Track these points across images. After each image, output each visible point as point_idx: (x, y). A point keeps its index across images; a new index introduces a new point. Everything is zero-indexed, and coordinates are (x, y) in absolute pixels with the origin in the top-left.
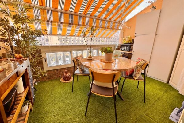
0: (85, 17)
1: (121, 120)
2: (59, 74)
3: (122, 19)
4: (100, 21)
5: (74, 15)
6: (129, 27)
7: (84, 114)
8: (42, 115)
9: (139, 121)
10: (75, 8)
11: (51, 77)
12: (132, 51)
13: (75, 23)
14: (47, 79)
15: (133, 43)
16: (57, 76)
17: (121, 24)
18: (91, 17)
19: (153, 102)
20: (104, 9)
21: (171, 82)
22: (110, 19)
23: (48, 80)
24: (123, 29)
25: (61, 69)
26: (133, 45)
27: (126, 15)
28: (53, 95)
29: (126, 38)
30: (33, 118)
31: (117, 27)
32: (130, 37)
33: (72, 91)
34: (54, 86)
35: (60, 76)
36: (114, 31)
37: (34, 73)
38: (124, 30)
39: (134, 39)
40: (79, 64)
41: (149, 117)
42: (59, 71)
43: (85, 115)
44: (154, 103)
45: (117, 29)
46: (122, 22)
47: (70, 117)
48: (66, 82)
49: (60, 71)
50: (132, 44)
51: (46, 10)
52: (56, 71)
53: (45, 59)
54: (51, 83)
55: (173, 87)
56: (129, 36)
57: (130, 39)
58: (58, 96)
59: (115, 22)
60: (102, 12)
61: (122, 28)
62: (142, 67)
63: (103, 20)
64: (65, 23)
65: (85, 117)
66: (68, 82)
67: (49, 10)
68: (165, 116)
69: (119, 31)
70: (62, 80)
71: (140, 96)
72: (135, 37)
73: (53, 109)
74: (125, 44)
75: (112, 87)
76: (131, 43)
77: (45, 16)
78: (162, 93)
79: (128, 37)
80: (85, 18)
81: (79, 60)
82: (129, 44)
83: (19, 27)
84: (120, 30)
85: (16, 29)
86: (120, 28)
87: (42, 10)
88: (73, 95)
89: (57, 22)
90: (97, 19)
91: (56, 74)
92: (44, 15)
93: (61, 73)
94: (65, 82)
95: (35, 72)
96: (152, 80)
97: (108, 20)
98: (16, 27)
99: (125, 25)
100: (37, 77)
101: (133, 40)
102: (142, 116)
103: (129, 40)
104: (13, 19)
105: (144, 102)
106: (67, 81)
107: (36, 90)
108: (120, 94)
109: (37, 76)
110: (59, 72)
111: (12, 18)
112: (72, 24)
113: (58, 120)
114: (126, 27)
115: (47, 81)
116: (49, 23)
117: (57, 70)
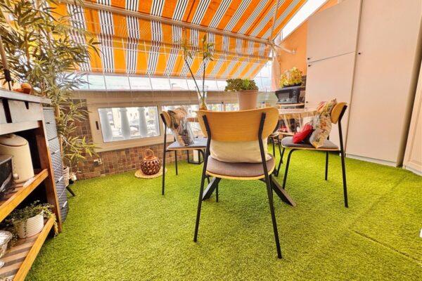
0: (189, 28)
1: (290, 246)
2: (133, 160)
3: (275, 34)
4: (223, 38)
5: (163, 23)
6: (292, 50)
7: (193, 239)
8: (82, 243)
9: (339, 246)
10: (165, 6)
11: (111, 167)
12: (304, 102)
13: (166, 42)
14: (102, 173)
15: (305, 85)
16: (126, 166)
17: (272, 45)
18: (203, 29)
19: (370, 205)
20: (230, 8)
21: (409, 161)
22: (247, 34)
23: (104, 175)
24: (278, 56)
25: (136, 148)
26: (304, 89)
27: (283, 24)
28: (113, 202)
29: (288, 74)
30: (59, 250)
31: (265, 54)
32: (297, 70)
33: (163, 194)
34: (120, 186)
35: (134, 167)
36: (257, 62)
37: (67, 149)
38: (280, 59)
39: (306, 76)
40: (177, 122)
41: (366, 236)
42: (131, 153)
43: (195, 240)
44: (373, 206)
45: (265, 57)
46: (275, 41)
47: (153, 245)
48: (149, 177)
49: (133, 153)
50: (301, 86)
51: (97, 10)
52: (123, 153)
53: (97, 123)
54: (112, 180)
55: (414, 172)
56: (295, 68)
57: (296, 74)
58: (127, 205)
59: (259, 42)
60: (226, 15)
61: (275, 55)
62: (330, 114)
63: (231, 36)
64: (141, 41)
65: (194, 244)
66: (153, 176)
67: (104, 12)
68: (407, 232)
69: (270, 62)
70: (139, 174)
71: (336, 196)
72: (308, 68)
73: (111, 232)
74: (285, 86)
75: (260, 160)
76: (300, 84)
77: (95, 23)
78: (390, 186)
79: (292, 70)
80: (187, 30)
81: (175, 114)
82: (295, 85)
83: (28, 35)
84: (270, 59)
85: (22, 39)
86: (271, 56)
87: (88, 11)
88: (165, 201)
89: (125, 39)
90: (216, 34)
91: (124, 161)
92: (92, 21)
93: (136, 159)
94: (144, 177)
95: (69, 147)
96: (360, 163)
97: (243, 36)
98: (22, 33)
99: (283, 47)
100: (73, 159)
101: (304, 78)
102: (347, 235)
103: (295, 78)
104: (14, 13)
105: (346, 205)
106: (150, 174)
107: (74, 195)
108: (282, 190)
109: (74, 157)
110: (132, 156)
111: (12, 12)
112: (160, 44)
113: (122, 253)
114: (286, 52)
115: (102, 178)
116: (106, 40)
117: (127, 150)
